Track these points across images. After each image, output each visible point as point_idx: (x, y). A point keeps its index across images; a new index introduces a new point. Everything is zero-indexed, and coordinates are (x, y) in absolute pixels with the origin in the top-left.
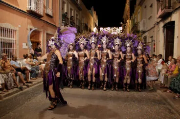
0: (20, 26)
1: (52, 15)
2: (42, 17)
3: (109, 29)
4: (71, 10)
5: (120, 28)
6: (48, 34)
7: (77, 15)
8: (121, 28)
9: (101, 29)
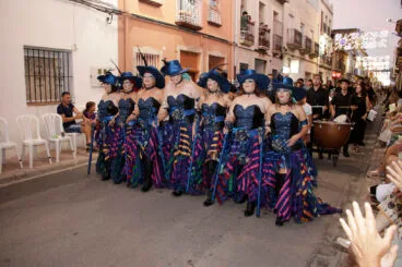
0: (164, 48)
1: (220, 23)
2: (200, 28)
3: (355, 35)
4: (261, 5)
5: (382, 32)
6: (211, 57)
7: (275, 14)
8: (385, 33)
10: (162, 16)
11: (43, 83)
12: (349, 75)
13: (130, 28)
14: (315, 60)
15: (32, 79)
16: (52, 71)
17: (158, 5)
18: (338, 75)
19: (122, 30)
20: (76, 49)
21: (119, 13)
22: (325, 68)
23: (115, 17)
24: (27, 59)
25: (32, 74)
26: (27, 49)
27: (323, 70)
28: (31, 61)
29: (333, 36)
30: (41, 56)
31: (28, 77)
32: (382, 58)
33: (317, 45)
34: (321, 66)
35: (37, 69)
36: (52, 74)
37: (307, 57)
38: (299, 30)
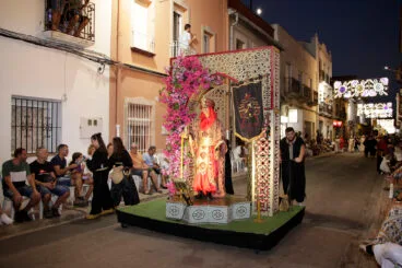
0: (157, 99)
3: (354, 83)
5: (381, 80)
8: (385, 81)
9: (337, 84)
10: (155, 66)
11: (30, 133)
12: (351, 123)
13: (122, 79)
14: (314, 108)
15: (18, 129)
16: (40, 121)
17: (151, 55)
18: (340, 123)
19: (114, 80)
20: (66, 99)
21: (111, 63)
22: (325, 116)
23: (107, 67)
24: (15, 109)
25: (19, 123)
26: (15, 98)
27: (323, 119)
28: (19, 110)
29: (332, 84)
30: (30, 105)
31: (14, 127)
32: (384, 105)
33: (316, 94)
34: (321, 115)
35: (24, 120)
36: (40, 125)
37: (305, 105)
38: (297, 78)
